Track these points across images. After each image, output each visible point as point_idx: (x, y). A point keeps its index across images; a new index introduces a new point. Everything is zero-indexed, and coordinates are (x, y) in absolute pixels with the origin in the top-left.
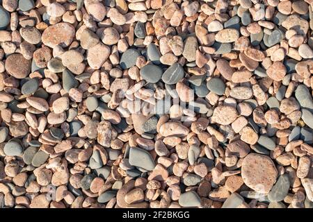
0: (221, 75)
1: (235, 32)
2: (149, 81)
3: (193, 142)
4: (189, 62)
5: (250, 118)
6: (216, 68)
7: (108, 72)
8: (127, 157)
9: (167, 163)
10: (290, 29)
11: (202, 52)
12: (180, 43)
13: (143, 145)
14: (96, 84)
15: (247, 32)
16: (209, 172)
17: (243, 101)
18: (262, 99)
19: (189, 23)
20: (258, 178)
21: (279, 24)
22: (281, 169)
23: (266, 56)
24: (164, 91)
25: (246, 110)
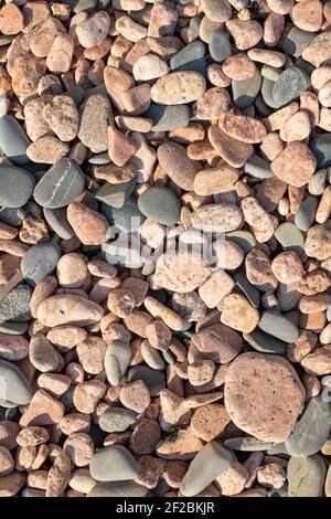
0: (169, 179)
1: (196, 78)
2: (5, 204)
3: (113, 335)
4: (94, 155)
5: (237, 274)
6: (157, 163)
9: (59, 387)
10: (321, 65)
11: (121, 129)
12: (70, 111)
15: (224, 77)
16: (154, 399)
18: (264, 229)
19: (91, 63)
20: (262, 409)
21: (296, 55)
22: (312, 384)
23: (269, 131)
24: (41, 226)
25: (228, 258)
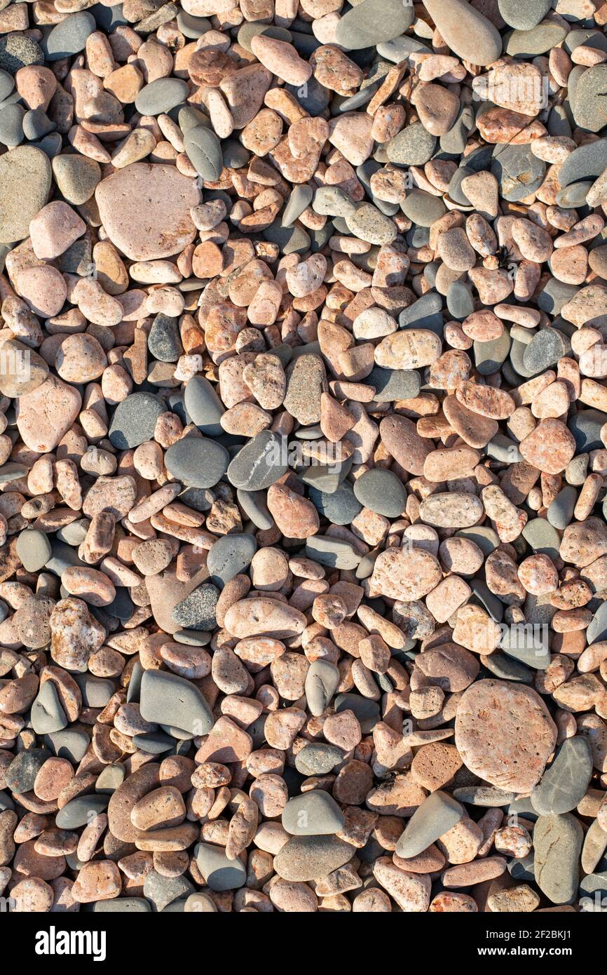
0: (393, 460)
1: (430, 338)
2: (191, 483)
3: (319, 651)
4: (302, 427)
5: (475, 580)
6: (379, 440)
7: (75, 461)
8: (136, 698)
9: (248, 714)
10: (584, 326)
11: (337, 397)
12: (276, 373)
13: (179, 663)
14: (45, 495)
15: (464, 337)
16: (366, 736)
17: (456, 533)
18: (510, 527)
19: (302, 315)
20: (501, 749)
21: (554, 312)
22: (567, 722)
23: (518, 404)
24: (234, 512)
25: (464, 559)
